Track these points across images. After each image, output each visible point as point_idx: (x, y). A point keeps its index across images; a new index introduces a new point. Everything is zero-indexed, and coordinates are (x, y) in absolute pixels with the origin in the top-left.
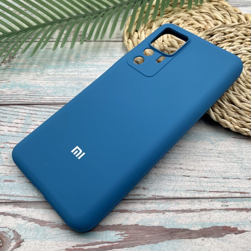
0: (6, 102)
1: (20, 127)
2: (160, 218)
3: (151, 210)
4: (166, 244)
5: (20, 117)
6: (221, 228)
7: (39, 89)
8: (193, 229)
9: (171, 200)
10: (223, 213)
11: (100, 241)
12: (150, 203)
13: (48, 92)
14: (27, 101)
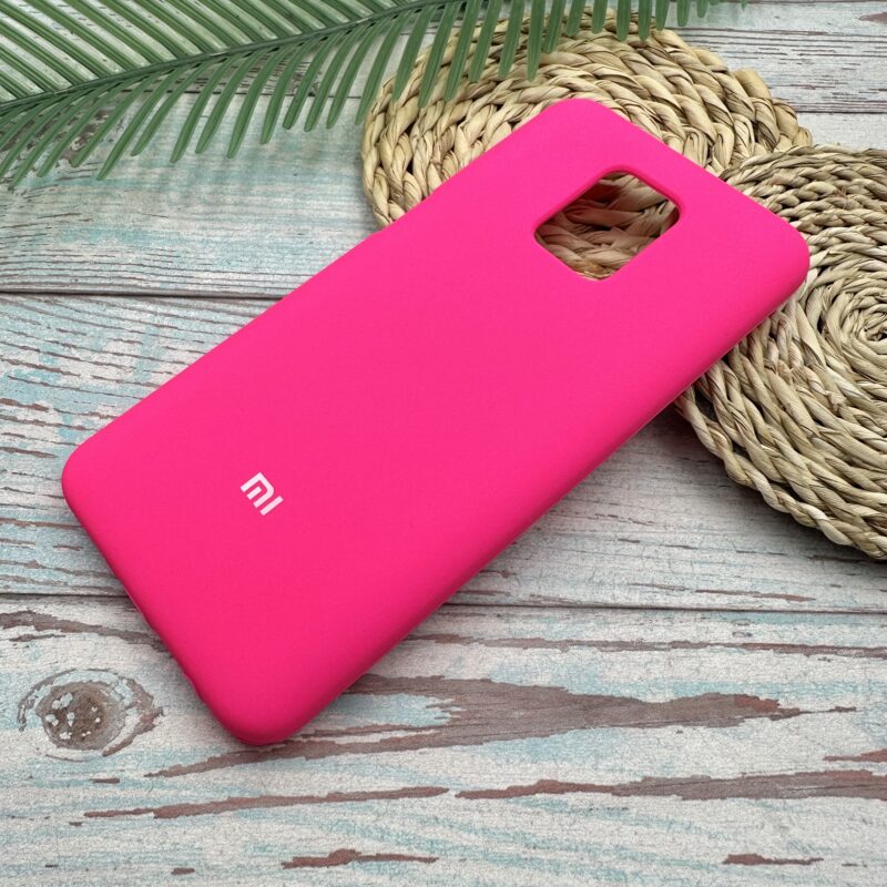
0: (80, 284)
1: (128, 366)
2: (555, 663)
3: (527, 640)
4: (572, 740)
5: (125, 336)
6: (733, 700)
7: (176, 248)
8: (649, 699)
9: (585, 610)
10: (738, 654)
11: (383, 723)
12: (525, 617)
13: (205, 257)
14: (143, 285)
